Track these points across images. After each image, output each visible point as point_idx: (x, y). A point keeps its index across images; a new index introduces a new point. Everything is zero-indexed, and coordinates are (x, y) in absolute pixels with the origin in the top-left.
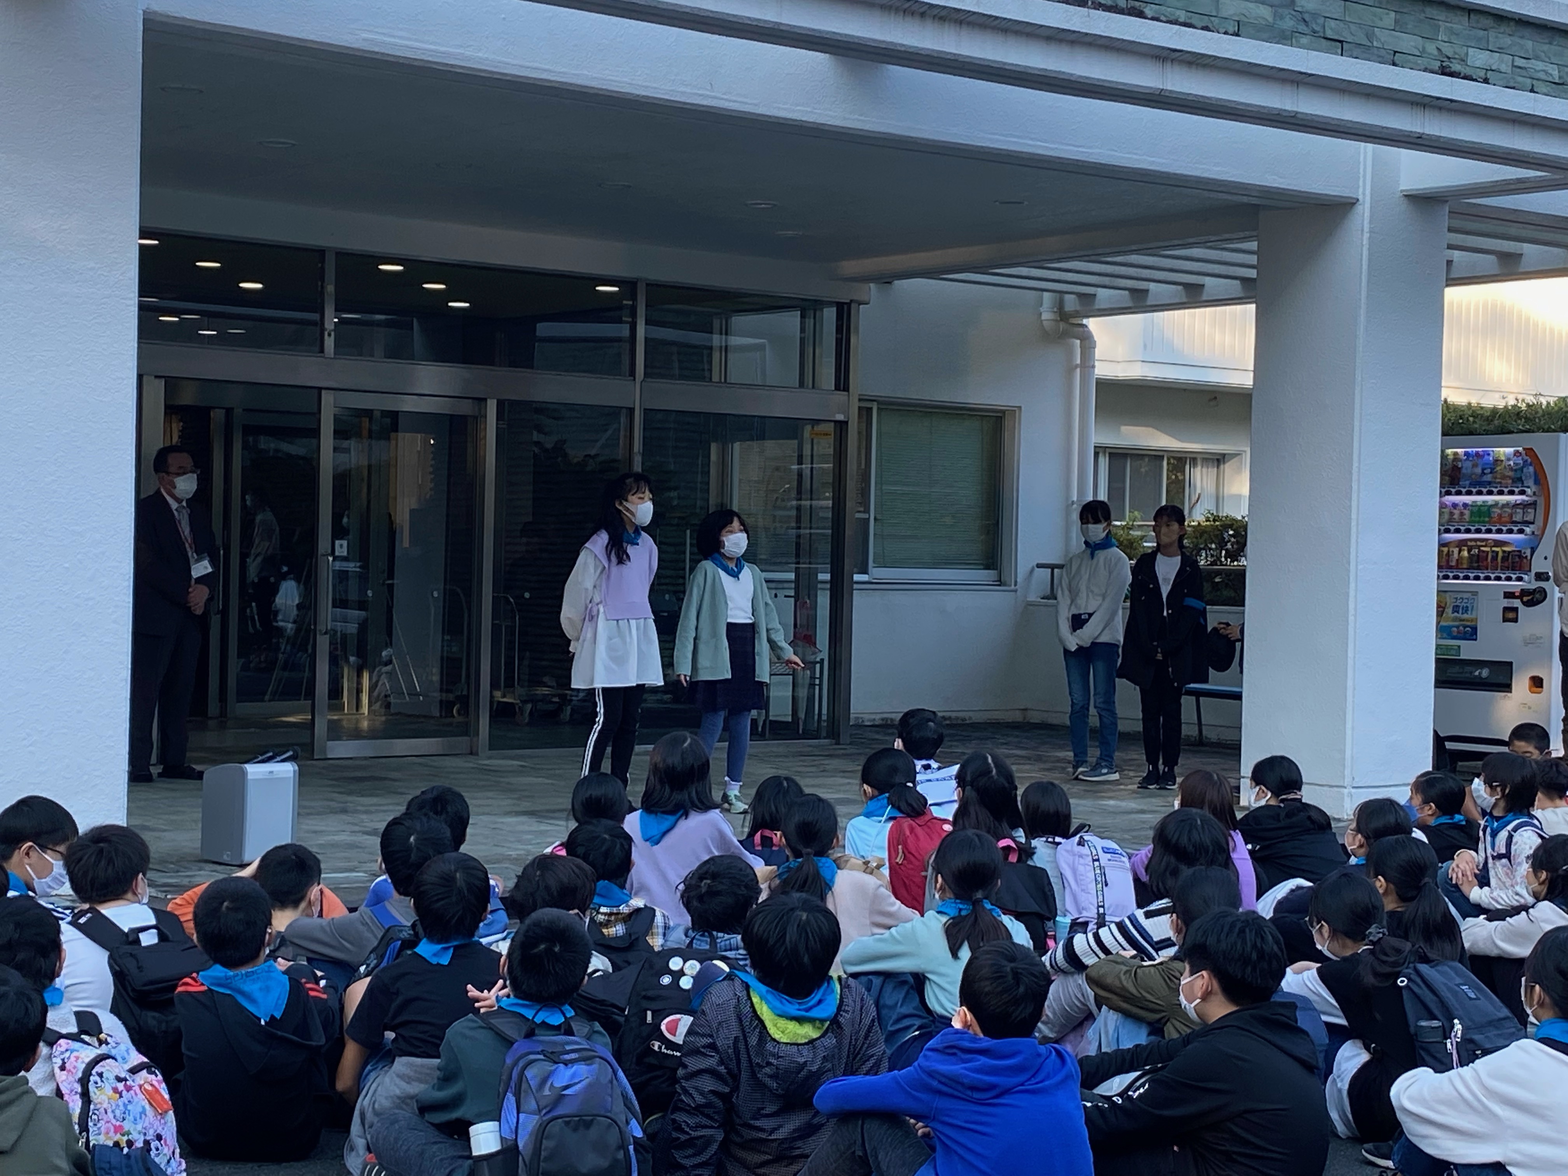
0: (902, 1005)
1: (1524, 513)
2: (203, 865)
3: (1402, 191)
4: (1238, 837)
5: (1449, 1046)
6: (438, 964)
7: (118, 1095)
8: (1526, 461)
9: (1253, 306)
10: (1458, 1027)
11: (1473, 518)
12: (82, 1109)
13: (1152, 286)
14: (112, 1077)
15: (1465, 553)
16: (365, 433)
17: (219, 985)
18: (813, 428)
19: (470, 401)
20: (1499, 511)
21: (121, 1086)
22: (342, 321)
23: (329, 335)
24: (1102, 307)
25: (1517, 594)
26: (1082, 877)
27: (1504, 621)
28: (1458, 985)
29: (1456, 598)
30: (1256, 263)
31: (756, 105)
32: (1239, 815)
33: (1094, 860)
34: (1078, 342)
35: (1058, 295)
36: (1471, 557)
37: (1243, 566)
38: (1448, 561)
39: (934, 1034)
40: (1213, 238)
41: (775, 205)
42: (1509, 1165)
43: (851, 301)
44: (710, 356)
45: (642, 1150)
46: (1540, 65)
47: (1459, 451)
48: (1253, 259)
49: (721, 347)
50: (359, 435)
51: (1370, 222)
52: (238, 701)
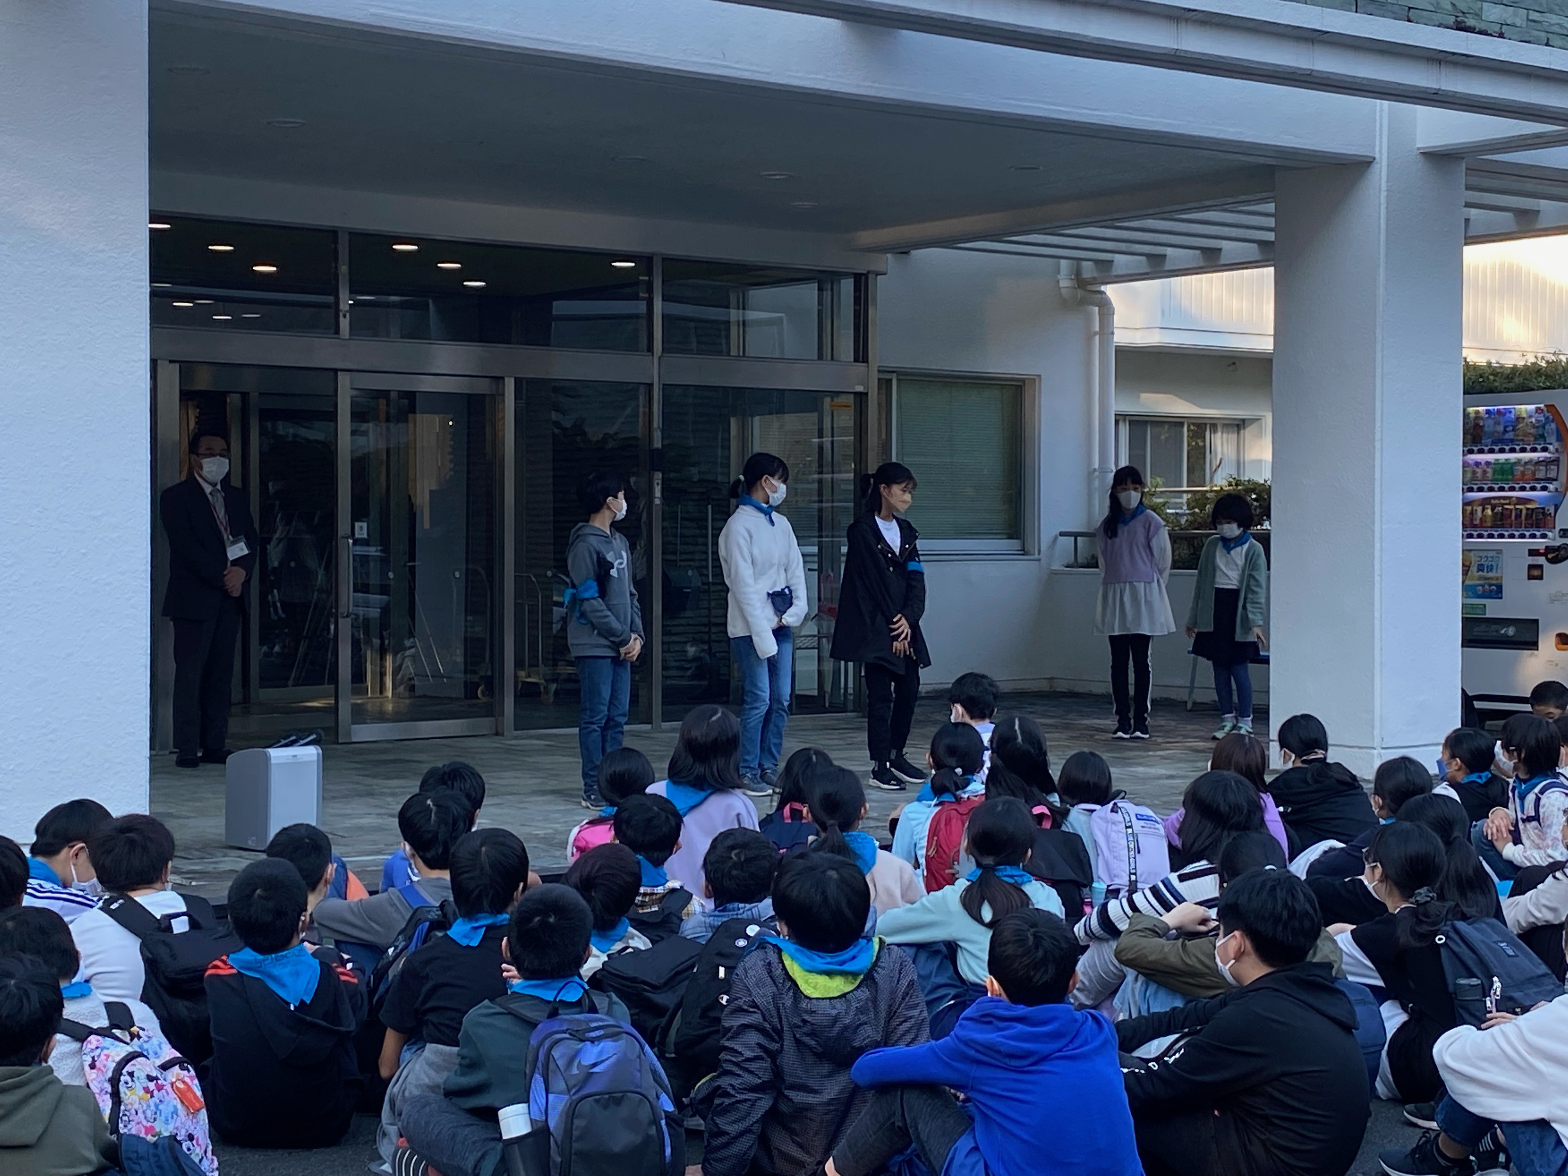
0: (936, 976)
1: (1547, 470)
2: (228, 851)
3: (1418, 149)
4: (1268, 800)
5: (1488, 1004)
6: (468, 946)
7: (149, 1095)
8: (1548, 418)
9: (1272, 269)
10: (1497, 984)
11: (1496, 477)
12: (111, 1110)
13: (1169, 251)
14: (143, 1076)
15: (1489, 512)
16: (383, 416)
17: (249, 969)
18: (832, 400)
19: (487, 379)
20: (1522, 469)
21: (152, 1086)
22: (357, 304)
23: (345, 316)
24: (1120, 272)
25: (1542, 551)
26: (1114, 844)
27: (1529, 578)
28: (1496, 942)
29: (1481, 557)
30: (1273, 225)
31: (768, 73)
32: (1268, 779)
33: (1127, 827)
34: (1097, 309)
35: (1075, 262)
36: (1495, 515)
37: (1267, 530)
38: (1472, 520)
39: (968, 1002)
40: (1231, 200)
41: (790, 176)
42: (1555, 1121)
43: (869, 272)
44: (728, 330)
45: (674, 1125)
46: (1553, 19)
47: (1480, 409)
48: (1271, 222)
49: (739, 321)
50: (376, 419)
51: (1388, 181)
52: (261, 687)
